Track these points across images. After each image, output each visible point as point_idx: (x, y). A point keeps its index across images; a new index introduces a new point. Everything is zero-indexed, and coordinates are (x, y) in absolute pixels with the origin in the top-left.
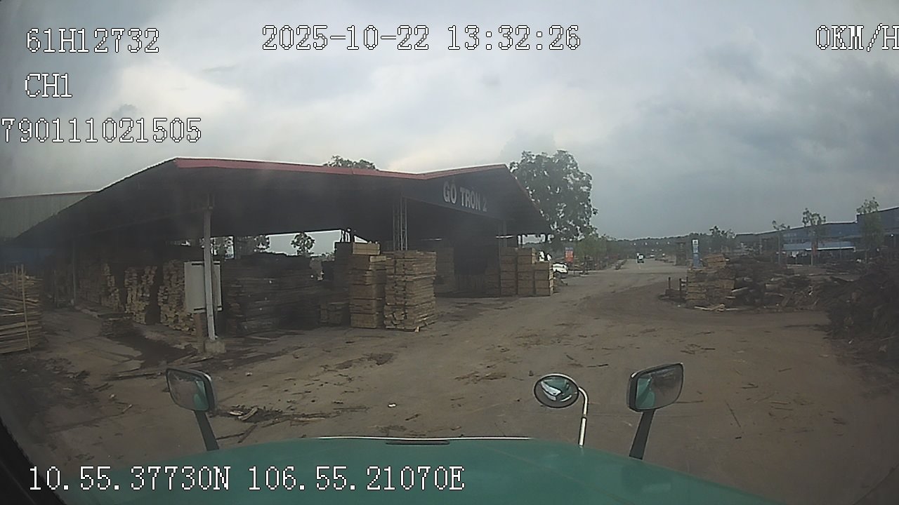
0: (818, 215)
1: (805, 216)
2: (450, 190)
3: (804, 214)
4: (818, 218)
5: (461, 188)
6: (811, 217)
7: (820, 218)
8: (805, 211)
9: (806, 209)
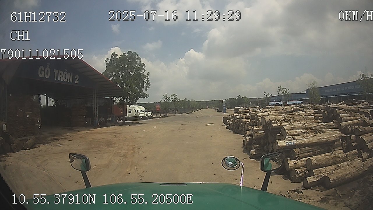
0: (286, 89)
1: (279, 88)
2: (44, 71)
3: (279, 87)
4: (285, 90)
5: (54, 70)
6: (282, 89)
7: (286, 90)
8: (279, 86)
9: (280, 85)
